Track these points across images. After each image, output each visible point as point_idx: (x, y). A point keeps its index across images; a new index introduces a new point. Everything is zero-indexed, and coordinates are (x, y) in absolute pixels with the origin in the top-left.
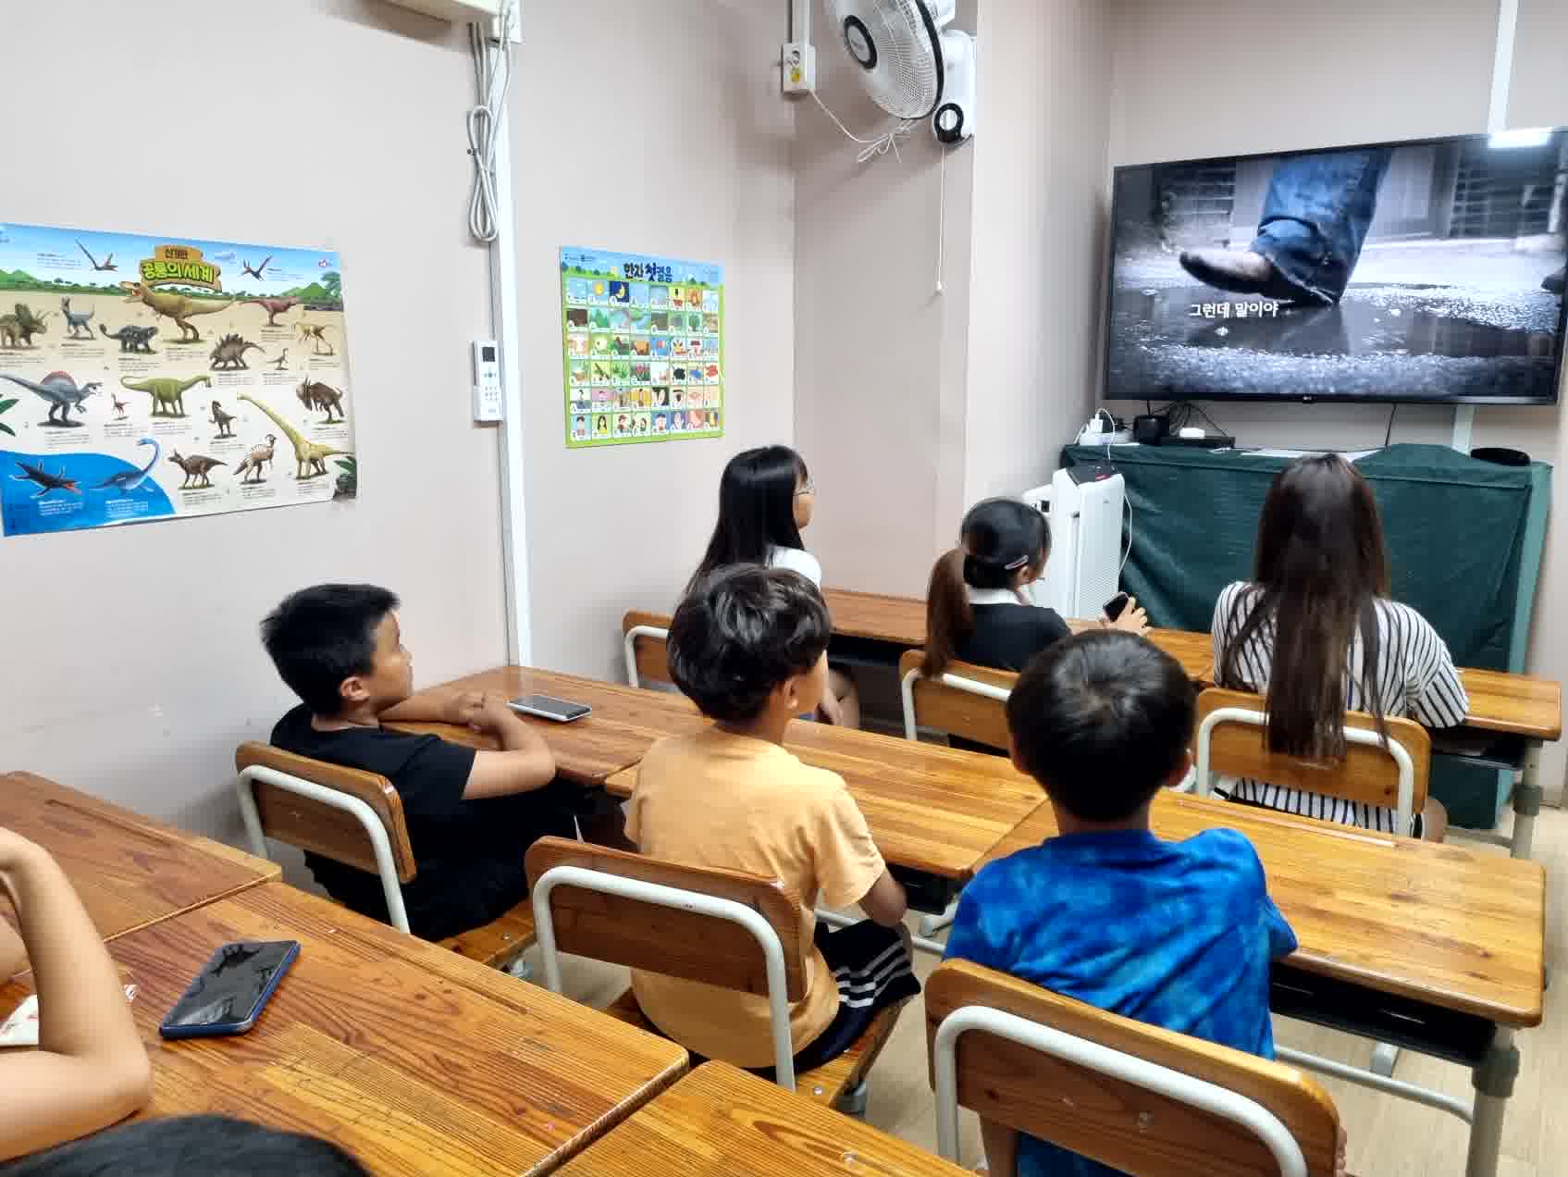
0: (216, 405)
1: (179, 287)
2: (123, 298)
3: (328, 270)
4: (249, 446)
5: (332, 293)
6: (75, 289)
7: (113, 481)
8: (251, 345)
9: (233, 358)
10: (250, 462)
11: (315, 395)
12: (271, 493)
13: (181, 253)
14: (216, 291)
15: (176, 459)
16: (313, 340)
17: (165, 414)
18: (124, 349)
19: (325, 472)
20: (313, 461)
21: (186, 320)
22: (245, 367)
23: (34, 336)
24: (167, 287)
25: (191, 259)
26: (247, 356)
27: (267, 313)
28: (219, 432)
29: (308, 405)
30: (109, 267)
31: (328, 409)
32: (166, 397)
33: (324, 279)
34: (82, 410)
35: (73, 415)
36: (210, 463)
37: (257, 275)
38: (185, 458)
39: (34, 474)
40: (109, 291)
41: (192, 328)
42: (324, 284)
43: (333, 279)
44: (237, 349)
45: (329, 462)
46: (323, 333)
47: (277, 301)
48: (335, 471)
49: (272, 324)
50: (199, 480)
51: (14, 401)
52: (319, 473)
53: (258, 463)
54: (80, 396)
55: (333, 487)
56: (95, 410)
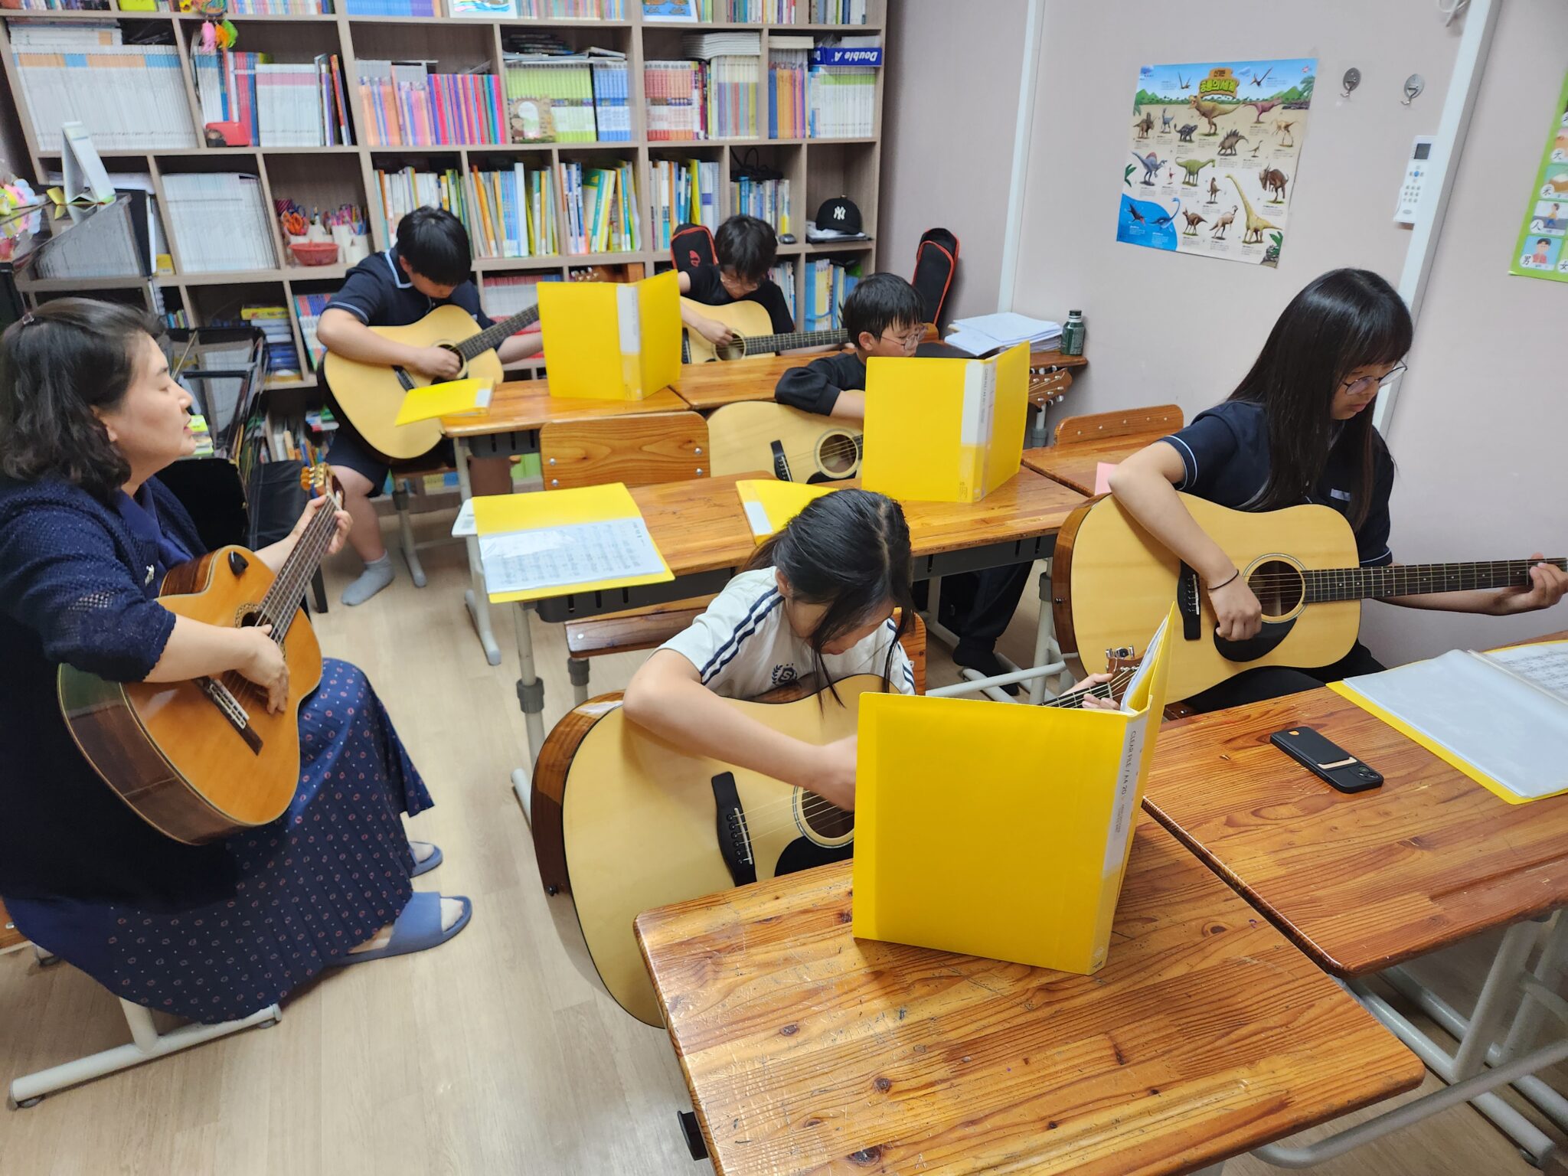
0: (1214, 179)
1: (1216, 97)
2: (1188, 106)
3: (1306, 75)
4: (1223, 211)
5: (1305, 94)
6: (1171, 102)
7: (1158, 221)
8: (1242, 137)
9: (1231, 147)
10: (1220, 224)
11: (1273, 179)
12: (1224, 249)
13: (1221, 73)
14: (1234, 98)
15: (1185, 214)
16: (1282, 133)
17: (1188, 183)
18: (1181, 140)
19: (1261, 242)
20: (1256, 231)
21: (1214, 120)
22: (1235, 154)
23: (1150, 131)
24: (1209, 97)
25: (1226, 76)
26: (1240, 146)
27: (1257, 113)
28: (1209, 200)
29: (1264, 186)
30: (1187, 87)
31: (1276, 191)
32: (1192, 170)
33: (1302, 82)
34: (1156, 176)
35: (1153, 180)
36: (1200, 220)
37: (1259, 84)
38: (1189, 213)
39: (1133, 211)
40: (1183, 102)
41: (1215, 125)
42: (1300, 87)
43: (1309, 83)
44: (1232, 140)
45: (1266, 233)
46: (1290, 128)
47: (1264, 103)
48: (1268, 242)
49: (1258, 122)
50: (1191, 230)
51: (1135, 168)
52: (1257, 242)
53: (1224, 225)
54: (1157, 168)
55: (1264, 254)
56: (1160, 177)
